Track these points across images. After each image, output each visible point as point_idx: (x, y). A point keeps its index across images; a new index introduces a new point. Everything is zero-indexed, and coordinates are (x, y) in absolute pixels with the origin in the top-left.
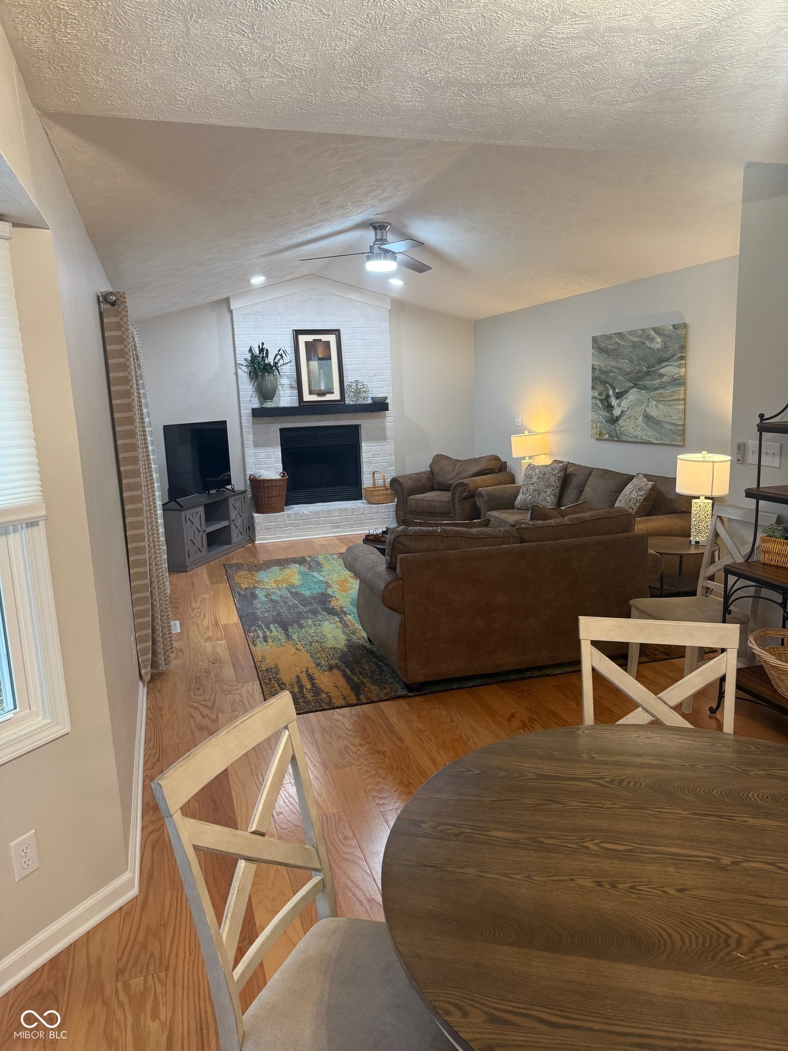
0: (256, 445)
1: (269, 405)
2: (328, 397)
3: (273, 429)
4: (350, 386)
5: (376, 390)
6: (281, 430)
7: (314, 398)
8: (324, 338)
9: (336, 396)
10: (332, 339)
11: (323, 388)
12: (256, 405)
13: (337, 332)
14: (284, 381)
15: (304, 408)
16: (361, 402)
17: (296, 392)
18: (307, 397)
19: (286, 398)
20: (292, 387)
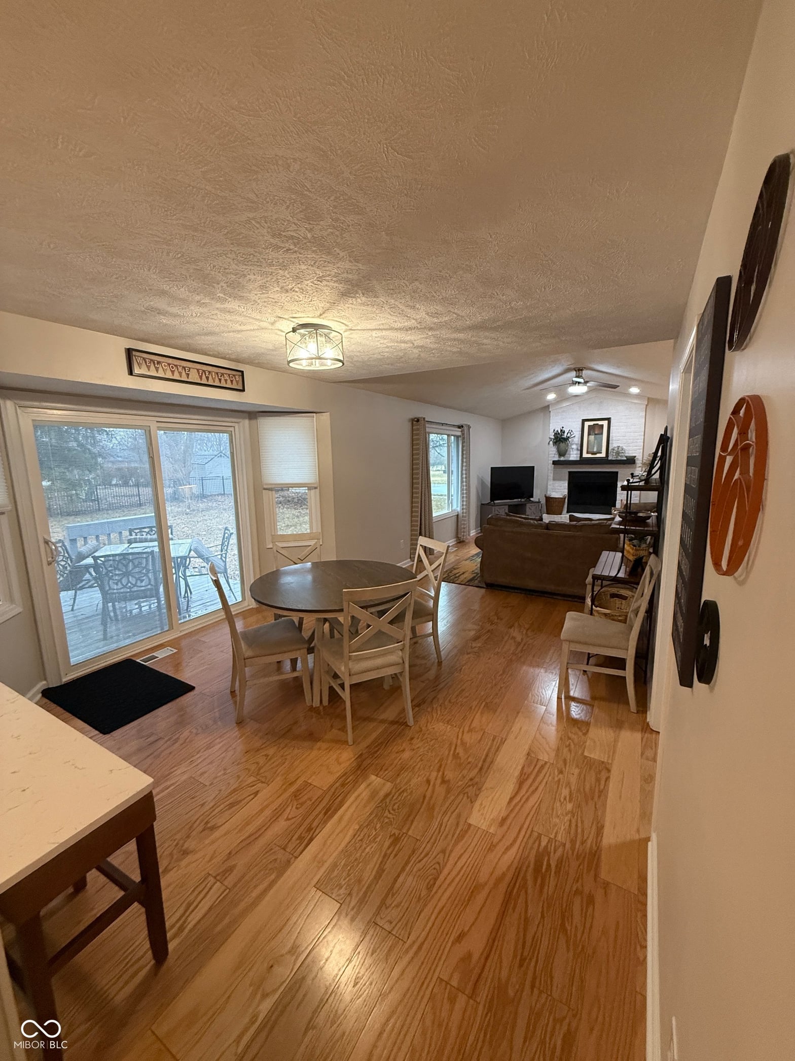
0: (554, 480)
1: (562, 459)
2: (598, 455)
3: (565, 472)
4: (613, 449)
5: (630, 453)
6: (570, 473)
7: (590, 456)
8: (600, 423)
9: (603, 455)
10: (605, 423)
11: (595, 450)
12: (556, 458)
13: (609, 420)
14: (574, 447)
15: (583, 461)
16: (619, 458)
17: (579, 452)
18: (585, 455)
19: (573, 456)
20: (577, 449)
